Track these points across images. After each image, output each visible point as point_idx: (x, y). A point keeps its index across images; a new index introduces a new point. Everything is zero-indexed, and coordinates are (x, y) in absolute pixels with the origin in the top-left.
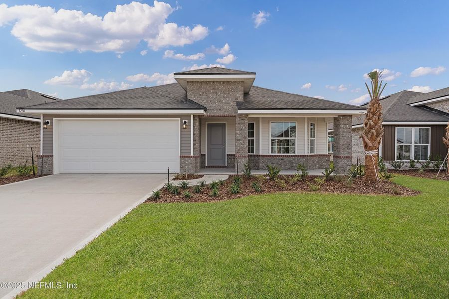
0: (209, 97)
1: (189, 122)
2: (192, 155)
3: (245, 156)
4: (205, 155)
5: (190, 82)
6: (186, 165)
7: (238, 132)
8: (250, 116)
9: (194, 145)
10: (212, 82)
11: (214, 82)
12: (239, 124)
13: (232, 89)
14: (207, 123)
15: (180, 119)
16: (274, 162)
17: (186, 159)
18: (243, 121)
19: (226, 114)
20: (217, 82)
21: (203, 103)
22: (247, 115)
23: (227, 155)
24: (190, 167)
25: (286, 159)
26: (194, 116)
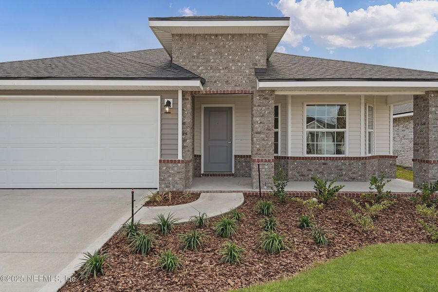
0: (208, 61)
1: (176, 104)
2: (180, 158)
3: (269, 161)
4: (200, 156)
5: (177, 35)
6: (170, 176)
7: (258, 119)
8: (276, 93)
9: (184, 141)
10: (213, 35)
11: (216, 35)
12: (259, 106)
13: (247, 47)
14: (203, 106)
15: (159, 97)
16: (311, 167)
17: (170, 165)
18: (265, 102)
19: (238, 89)
20: (222, 35)
21: (200, 70)
22: (272, 91)
23: (235, 156)
24: (176, 178)
25: (330, 163)
26: (183, 92)
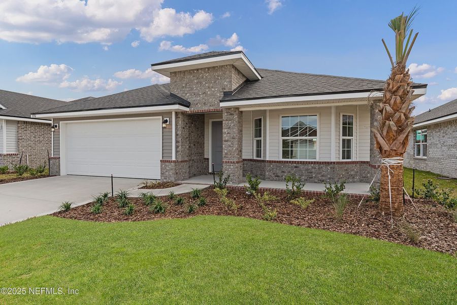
0: (192, 89)
1: (171, 122)
2: (174, 159)
3: (234, 162)
5: (173, 73)
6: (166, 171)
7: (226, 130)
8: (240, 110)
9: (177, 147)
10: (196, 70)
11: (198, 70)
12: (227, 120)
13: (218, 76)
15: (161, 117)
17: (167, 164)
18: (231, 117)
19: (212, 108)
20: (201, 69)
21: (187, 97)
22: (237, 108)
24: (171, 173)
26: (176, 113)
